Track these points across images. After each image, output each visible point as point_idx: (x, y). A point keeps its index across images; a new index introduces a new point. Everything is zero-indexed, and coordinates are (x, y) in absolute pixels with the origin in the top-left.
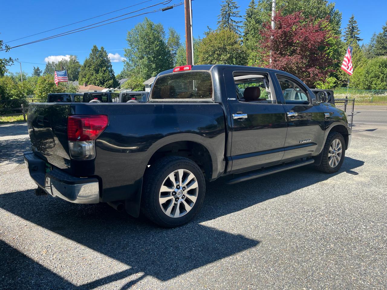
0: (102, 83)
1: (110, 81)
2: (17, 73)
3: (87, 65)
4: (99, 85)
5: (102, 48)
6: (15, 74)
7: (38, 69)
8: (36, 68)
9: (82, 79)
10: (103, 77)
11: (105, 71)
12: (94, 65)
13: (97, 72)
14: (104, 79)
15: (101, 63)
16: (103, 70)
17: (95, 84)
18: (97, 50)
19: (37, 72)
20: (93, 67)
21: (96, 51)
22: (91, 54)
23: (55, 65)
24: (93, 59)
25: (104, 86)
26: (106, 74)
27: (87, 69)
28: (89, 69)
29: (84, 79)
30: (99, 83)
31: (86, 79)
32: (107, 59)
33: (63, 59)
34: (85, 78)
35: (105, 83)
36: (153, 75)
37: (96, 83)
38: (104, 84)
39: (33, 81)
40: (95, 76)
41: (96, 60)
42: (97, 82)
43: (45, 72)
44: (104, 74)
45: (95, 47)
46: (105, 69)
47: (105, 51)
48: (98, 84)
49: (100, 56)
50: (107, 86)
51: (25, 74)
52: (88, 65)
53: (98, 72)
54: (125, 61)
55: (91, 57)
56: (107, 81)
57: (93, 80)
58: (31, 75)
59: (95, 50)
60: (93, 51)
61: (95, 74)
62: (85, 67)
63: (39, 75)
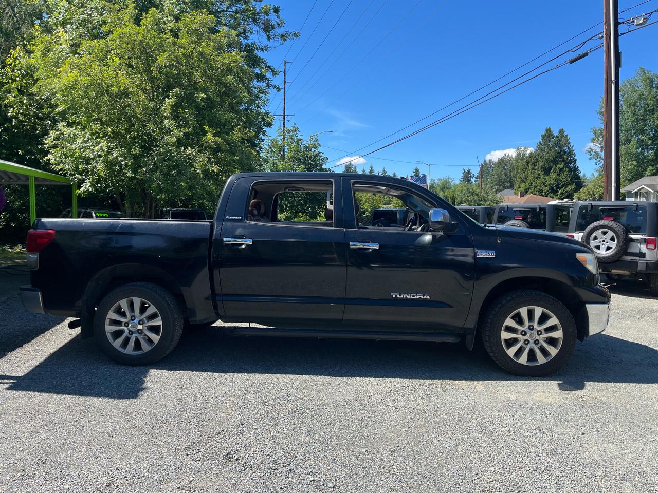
0: (553, 191)
1: (569, 187)
2: (439, 179)
3: (531, 163)
4: (548, 194)
5: (562, 131)
6: (436, 181)
7: (469, 172)
8: (466, 171)
9: (519, 185)
10: (557, 181)
11: (561, 170)
12: (543, 161)
13: (547, 171)
14: (558, 185)
15: (556, 157)
16: (559, 168)
17: (540, 192)
18: (552, 135)
19: (467, 177)
20: (540, 165)
21: (548, 137)
22: (540, 142)
23: (493, 164)
24: (542, 150)
25: (557, 195)
26: (564, 175)
27: (530, 167)
28: (533, 169)
29: (523, 185)
30: (548, 191)
31: (527, 184)
32: (569, 148)
33: (505, 155)
34: (525, 183)
35: (560, 191)
36: (648, 173)
37: (542, 192)
38: (557, 192)
39: (459, 191)
40: (543, 178)
41: (548, 153)
42: (545, 189)
43: (478, 176)
44: (559, 175)
45: (549, 131)
46: (561, 166)
47: (567, 135)
48: (546, 193)
49: (556, 145)
50: (562, 196)
51: (450, 181)
52: (533, 161)
53: (549, 172)
54: (592, 150)
55: (538, 148)
56: (562, 187)
57: (538, 186)
58: (457, 182)
59: (548, 135)
60: (543, 137)
61: (542, 176)
62: (528, 165)
63: (469, 181)
